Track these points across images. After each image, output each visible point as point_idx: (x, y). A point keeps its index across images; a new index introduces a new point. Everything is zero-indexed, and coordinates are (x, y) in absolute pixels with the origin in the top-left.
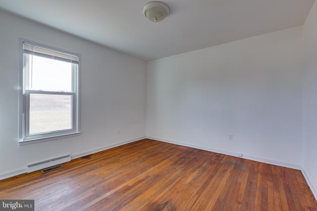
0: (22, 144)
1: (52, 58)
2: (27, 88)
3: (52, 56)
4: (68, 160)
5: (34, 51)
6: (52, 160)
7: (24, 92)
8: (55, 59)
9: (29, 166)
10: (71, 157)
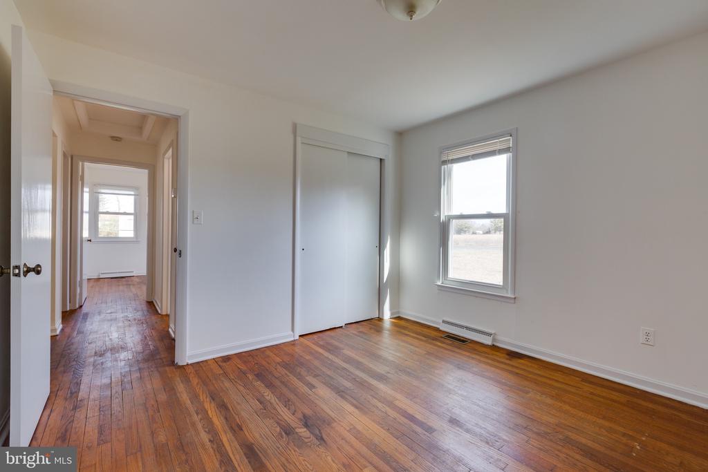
0: (440, 288)
1: (469, 160)
2: (444, 213)
3: (469, 156)
4: (487, 341)
5: (450, 158)
6: (467, 328)
7: (442, 218)
8: (474, 159)
9: (444, 322)
10: (494, 340)
